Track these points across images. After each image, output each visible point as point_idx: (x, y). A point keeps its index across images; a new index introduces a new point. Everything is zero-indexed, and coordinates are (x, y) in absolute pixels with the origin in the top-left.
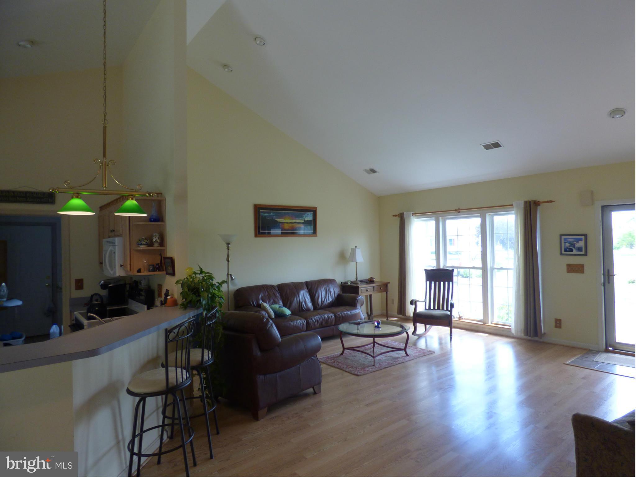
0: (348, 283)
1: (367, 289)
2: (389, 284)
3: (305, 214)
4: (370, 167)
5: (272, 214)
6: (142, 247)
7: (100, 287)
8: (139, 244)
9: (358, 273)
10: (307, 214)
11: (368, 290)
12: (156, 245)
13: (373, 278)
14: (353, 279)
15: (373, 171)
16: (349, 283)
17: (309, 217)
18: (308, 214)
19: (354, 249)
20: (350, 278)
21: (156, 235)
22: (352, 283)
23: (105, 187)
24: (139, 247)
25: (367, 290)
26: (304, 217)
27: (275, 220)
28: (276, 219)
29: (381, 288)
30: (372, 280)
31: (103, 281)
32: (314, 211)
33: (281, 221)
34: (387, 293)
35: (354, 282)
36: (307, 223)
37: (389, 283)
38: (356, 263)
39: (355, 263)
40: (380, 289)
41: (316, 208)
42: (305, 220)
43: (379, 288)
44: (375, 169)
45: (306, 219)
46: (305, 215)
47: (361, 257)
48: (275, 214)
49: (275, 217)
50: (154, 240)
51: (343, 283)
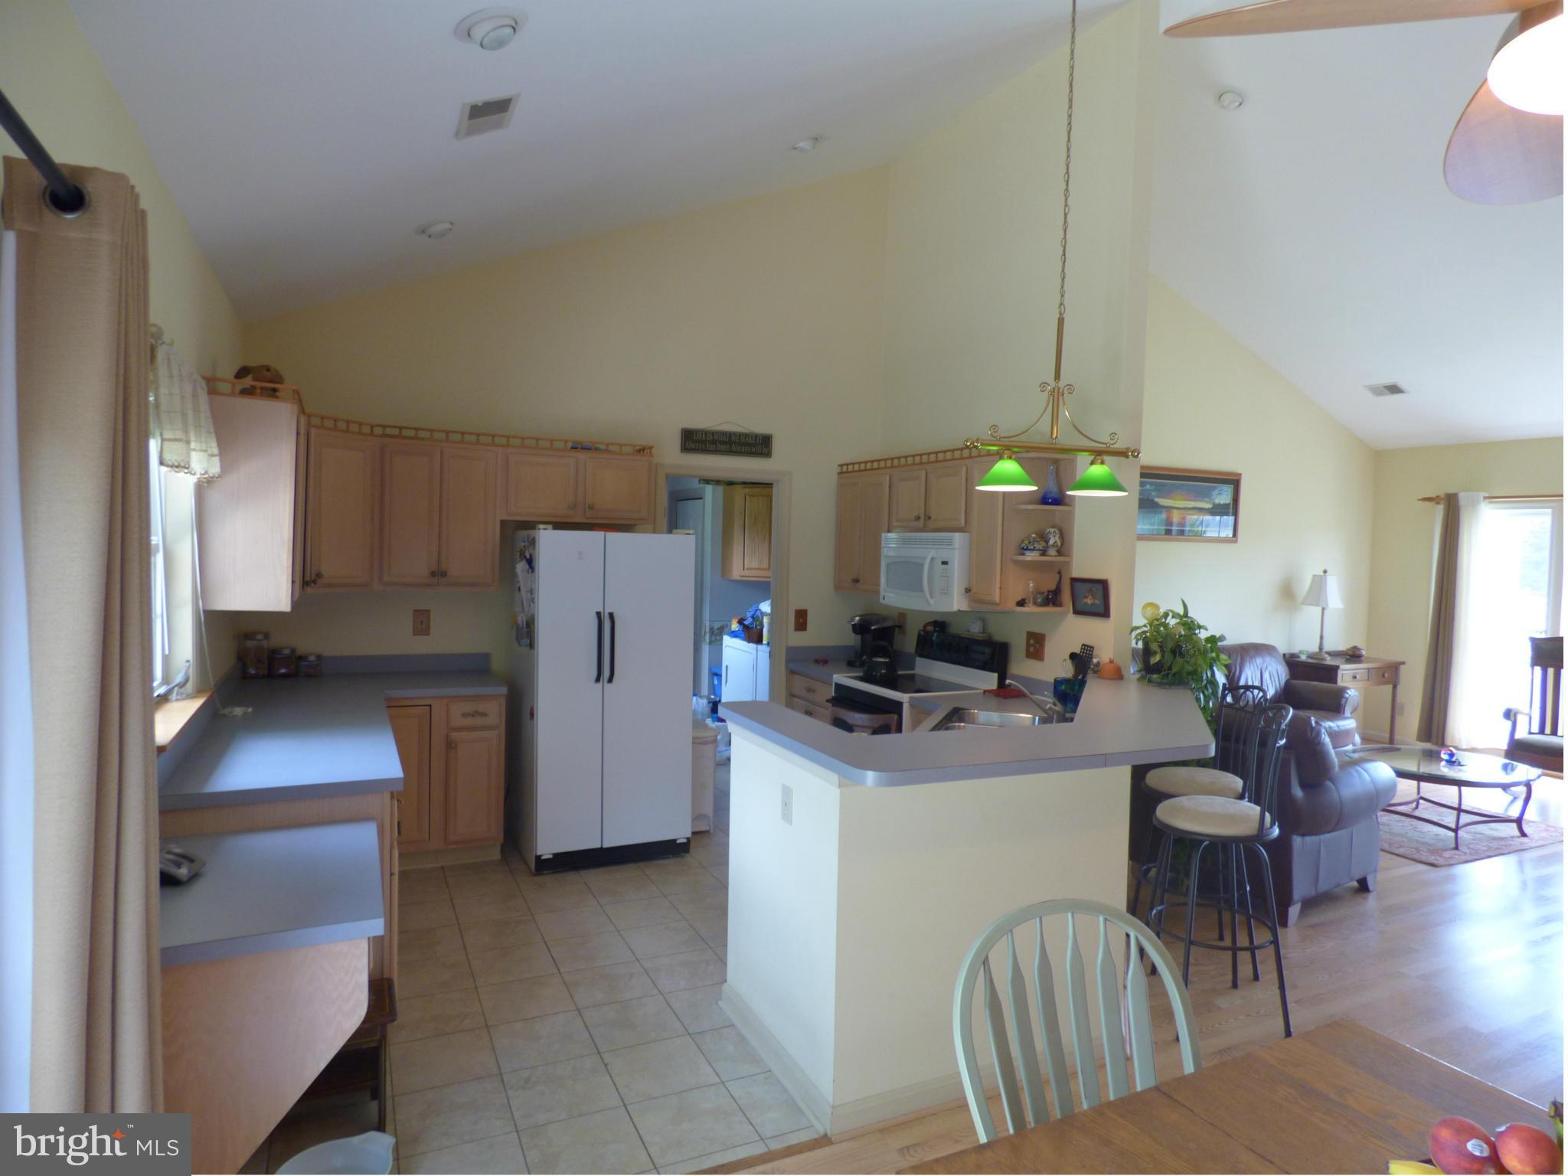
0: (1299, 657)
1: (1356, 673)
2: (1402, 666)
3: (1215, 488)
4: (1389, 380)
5: (1148, 487)
6: (1030, 556)
7: (851, 628)
8: (1023, 550)
9: (1324, 634)
10: (1220, 488)
11: (1358, 677)
12: (1052, 552)
13: (1359, 649)
14: (1314, 648)
15: (1394, 389)
16: (1303, 658)
17: (1224, 496)
18: (1222, 490)
19: (1321, 576)
20: (1305, 645)
21: (1054, 532)
22: (1310, 656)
23: (1056, 437)
24: (1023, 554)
25: (1355, 677)
26: (1214, 497)
27: (1153, 500)
28: (1156, 500)
29: (1386, 675)
30: (1358, 653)
31: (857, 618)
32: (1234, 482)
33: (1166, 505)
34: (1395, 687)
35: (1316, 653)
36: (1218, 510)
37: (1403, 663)
38: (1323, 609)
39: (1319, 609)
40: (1383, 676)
41: (1239, 475)
42: (1214, 503)
43: (1381, 675)
44: (1402, 384)
45: (1217, 501)
46: (1215, 493)
47: (1335, 597)
48: (1153, 488)
49: (1154, 494)
50: (1051, 542)
51: (1287, 656)
